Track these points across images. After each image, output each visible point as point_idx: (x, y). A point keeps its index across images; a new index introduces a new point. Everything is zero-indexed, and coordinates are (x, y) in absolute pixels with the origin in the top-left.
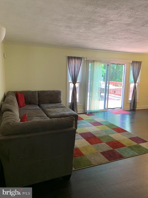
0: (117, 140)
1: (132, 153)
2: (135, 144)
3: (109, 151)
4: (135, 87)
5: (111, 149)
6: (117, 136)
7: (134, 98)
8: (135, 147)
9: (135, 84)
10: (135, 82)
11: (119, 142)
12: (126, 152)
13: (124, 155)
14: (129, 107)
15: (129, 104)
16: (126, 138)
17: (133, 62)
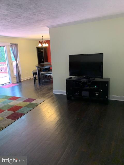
0: (15, 105)
1: (28, 109)
2: (28, 103)
3: (12, 115)
4: (17, 64)
5: (13, 112)
6: (14, 103)
7: (18, 73)
8: (30, 105)
9: (16, 61)
10: (16, 60)
11: (17, 106)
12: (25, 110)
13: (23, 113)
14: (16, 80)
15: (15, 78)
16: (21, 102)
17: (12, 45)
